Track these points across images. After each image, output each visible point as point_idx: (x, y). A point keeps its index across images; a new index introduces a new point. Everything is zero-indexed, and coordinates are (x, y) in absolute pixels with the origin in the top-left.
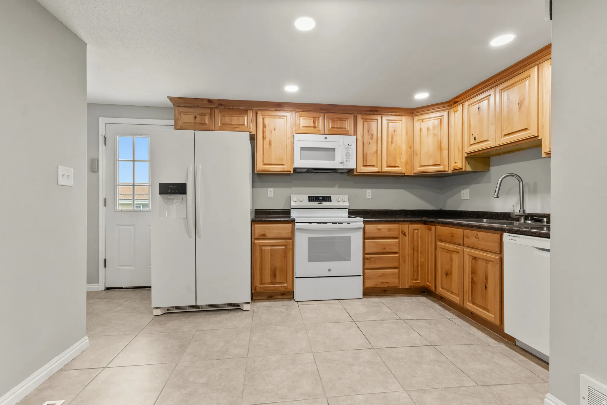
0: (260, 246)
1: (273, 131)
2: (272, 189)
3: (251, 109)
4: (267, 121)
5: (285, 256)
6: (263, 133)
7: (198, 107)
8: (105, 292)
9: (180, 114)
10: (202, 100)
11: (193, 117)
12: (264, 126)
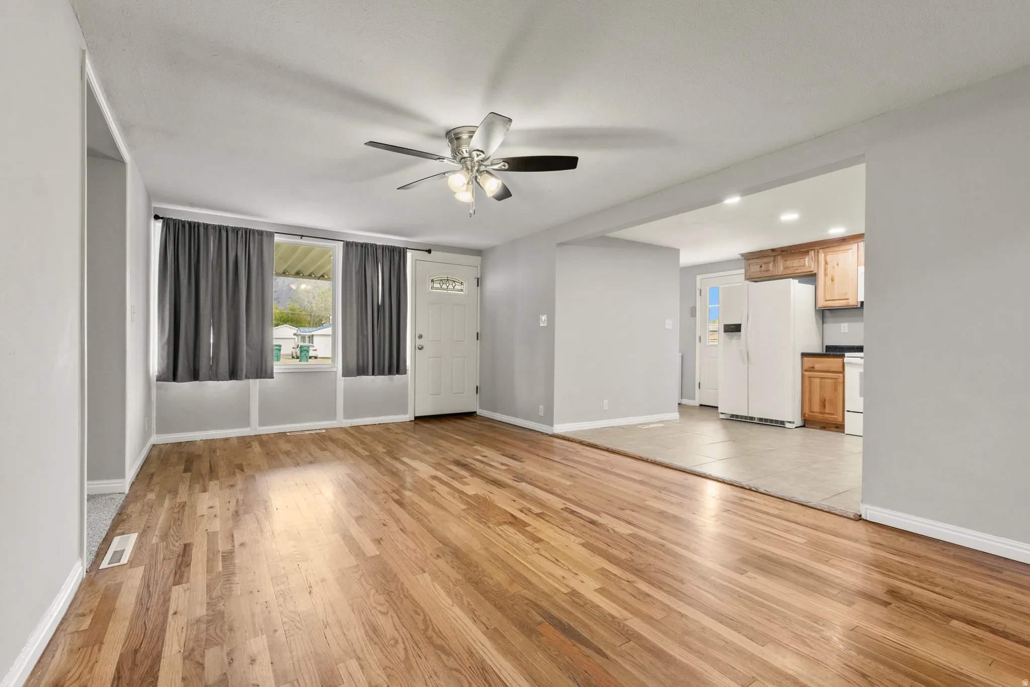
0: (810, 377)
1: (836, 267)
2: (846, 325)
3: (812, 250)
4: (829, 258)
5: (835, 389)
6: (825, 269)
7: (764, 257)
8: (699, 408)
9: (749, 265)
10: (766, 251)
11: (759, 266)
12: (826, 263)
